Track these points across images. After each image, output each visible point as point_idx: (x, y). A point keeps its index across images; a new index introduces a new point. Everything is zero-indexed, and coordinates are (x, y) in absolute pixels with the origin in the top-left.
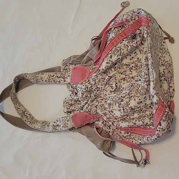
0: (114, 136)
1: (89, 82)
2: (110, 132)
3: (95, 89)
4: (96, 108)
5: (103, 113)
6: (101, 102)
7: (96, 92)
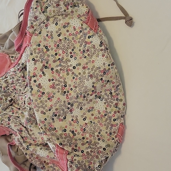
0: (32, 160)
1: (5, 80)
2: (26, 154)
3: (12, 91)
4: (9, 120)
5: (18, 130)
6: (17, 113)
7: (14, 95)
